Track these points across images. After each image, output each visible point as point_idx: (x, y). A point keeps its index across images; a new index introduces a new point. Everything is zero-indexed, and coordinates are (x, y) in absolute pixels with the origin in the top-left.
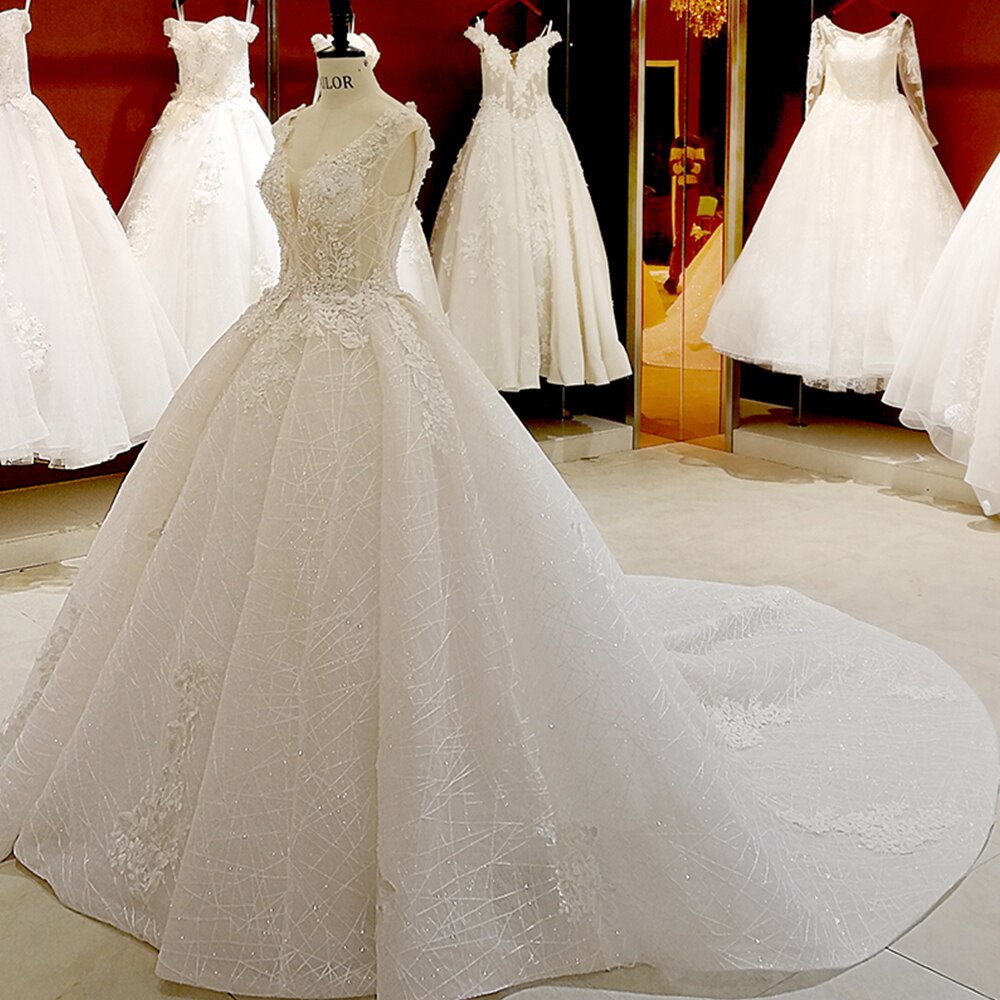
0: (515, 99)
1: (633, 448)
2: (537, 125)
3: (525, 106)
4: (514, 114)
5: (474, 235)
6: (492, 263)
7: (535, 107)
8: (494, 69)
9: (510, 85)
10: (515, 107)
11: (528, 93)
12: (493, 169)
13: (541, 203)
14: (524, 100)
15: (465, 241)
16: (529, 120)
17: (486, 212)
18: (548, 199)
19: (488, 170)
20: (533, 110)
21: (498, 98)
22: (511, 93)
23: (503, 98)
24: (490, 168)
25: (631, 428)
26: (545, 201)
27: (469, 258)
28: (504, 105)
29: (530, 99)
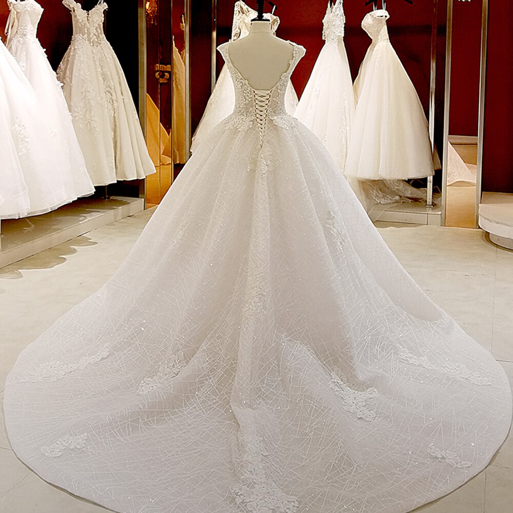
0: (91, 36)
1: (144, 209)
2: (103, 50)
3: (96, 40)
4: (92, 44)
5: (80, 106)
6: (91, 120)
7: (100, 41)
8: (81, 21)
9: (88, 29)
10: (92, 40)
11: (97, 34)
12: (87, 72)
13: (108, 89)
14: (95, 37)
15: (76, 110)
16: (98, 47)
17: (85, 94)
18: (113, 88)
19: (85, 73)
20: (100, 42)
21: (83, 36)
22: (89, 34)
23: (86, 36)
24: (86, 72)
25: (143, 200)
26: (111, 89)
27: (79, 118)
28: (87, 39)
29: (98, 37)
